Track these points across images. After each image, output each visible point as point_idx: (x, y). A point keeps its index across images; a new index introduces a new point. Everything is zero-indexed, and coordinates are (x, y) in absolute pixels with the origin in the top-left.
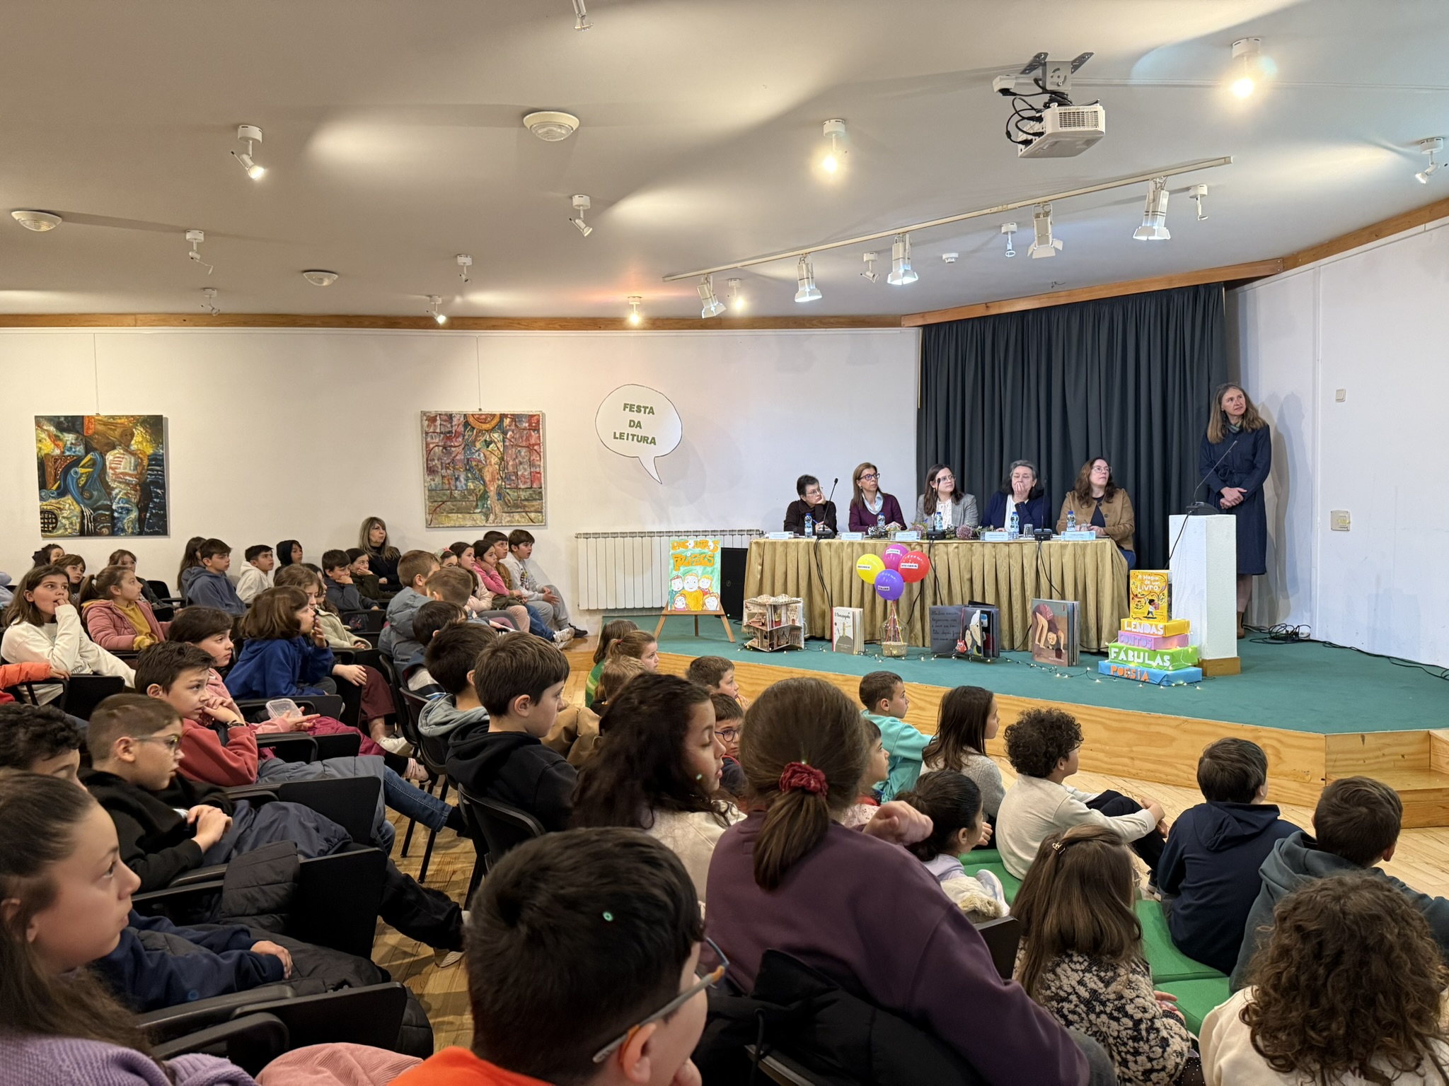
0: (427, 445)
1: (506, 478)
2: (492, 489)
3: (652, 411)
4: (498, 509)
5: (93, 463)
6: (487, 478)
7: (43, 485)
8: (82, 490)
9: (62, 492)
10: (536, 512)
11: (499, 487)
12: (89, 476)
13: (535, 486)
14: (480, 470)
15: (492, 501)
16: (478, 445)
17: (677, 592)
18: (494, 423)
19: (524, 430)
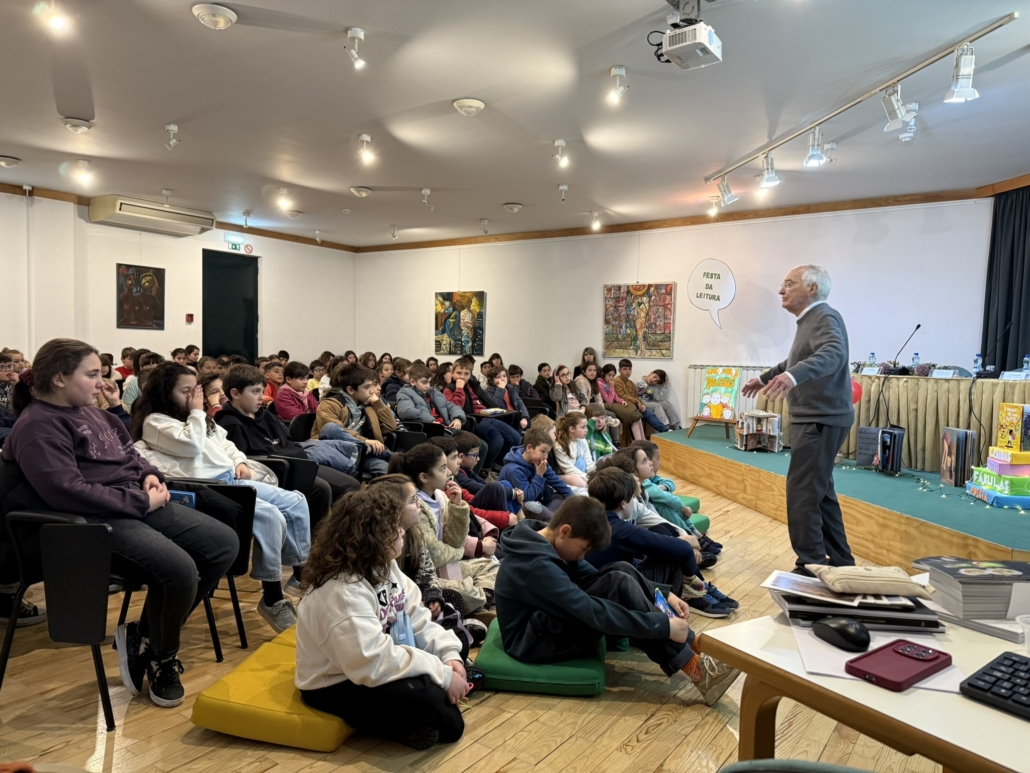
0: (606, 305)
1: (649, 327)
2: (641, 334)
3: (719, 277)
4: (643, 347)
5: (456, 317)
6: (638, 327)
7: (437, 328)
8: (451, 330)
9: (443, 332)
10: (667, 349)
11: (645, 332)
12: (454, 323)
13: (666, 332)
14: (634, 322)
15: (640, 342)
16: (634, 305)
17: (705, 405)
18: (644, 291)
19: (663, 294)
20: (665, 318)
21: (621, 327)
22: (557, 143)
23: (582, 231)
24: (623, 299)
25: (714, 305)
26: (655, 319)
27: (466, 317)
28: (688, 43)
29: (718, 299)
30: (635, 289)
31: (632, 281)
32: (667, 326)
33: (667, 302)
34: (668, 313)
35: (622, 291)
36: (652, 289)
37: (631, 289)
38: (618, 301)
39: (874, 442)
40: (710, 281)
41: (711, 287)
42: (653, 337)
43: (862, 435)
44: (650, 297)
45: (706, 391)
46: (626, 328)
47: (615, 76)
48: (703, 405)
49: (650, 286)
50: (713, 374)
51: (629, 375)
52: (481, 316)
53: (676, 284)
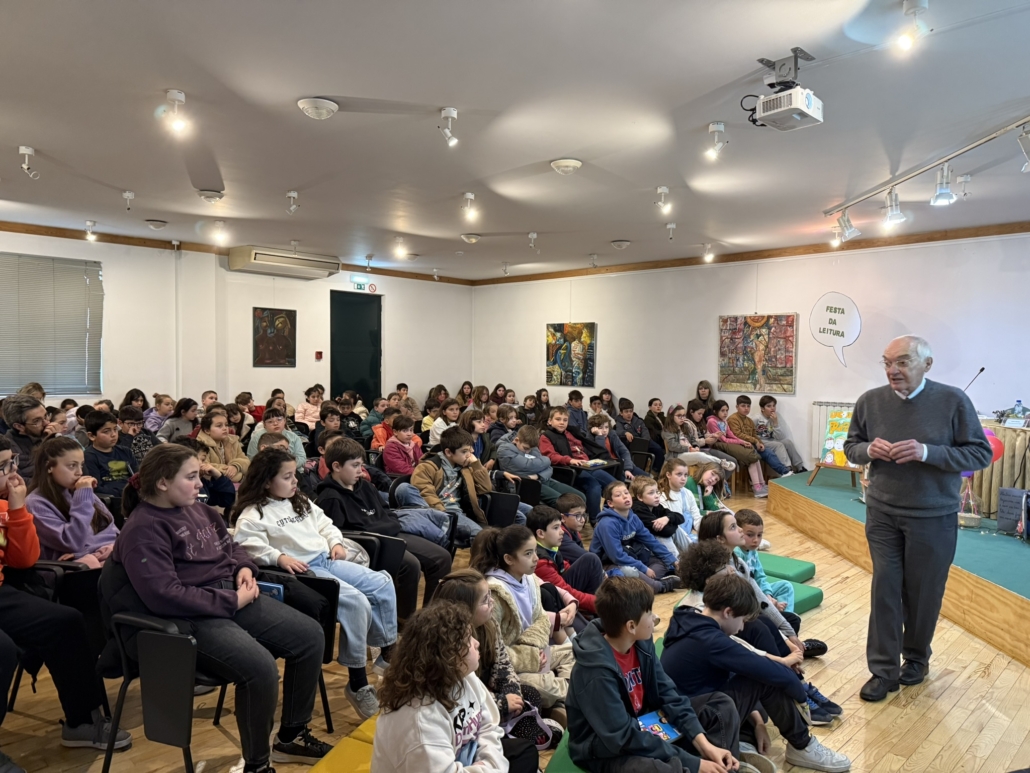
0: (721, 337)
2: (759, 367)
3: (843, 312)
4: (762, 380)
5: (566, 348)
6: (757, 360)
7: (548, 359)
8: (562, 361)
9: (555, 363)
10: (788, 384)
11: (764, 366)
12: (565, 354)
13: (788, 365)
16: (752, 337)
17: (828, 450)
18: (763, 322)
19: (783, 326)
20: (787, 350)
21: (738, 360)
22: (659, 190)
23: (694, 261)
24: (740, 330)
25: (838, 341)
26: (776, 352)
27: (576, 348)
28: (783, 109)
29: (843, 335)
30: (753, 320)
31: (750, 312)
32: (788, 359)
33: (788, 334)
34: (789, 345)
35: (739, 322)
36: (772, 320)
37: (749, 320)
38: (734, 333)
39: (1018, 506)
40: (834, 316)
41: (834, 323)
42: (773, 371)
43: (1004, 498)
44: (770, 329)
45: (829, 435)
46: (744, 361)
47: (714, 132)
48: (826, 451)
49: (769, 317)
50: (837, 418)
51: (747, 412)
52: (590, 349)
53: (798, 315)
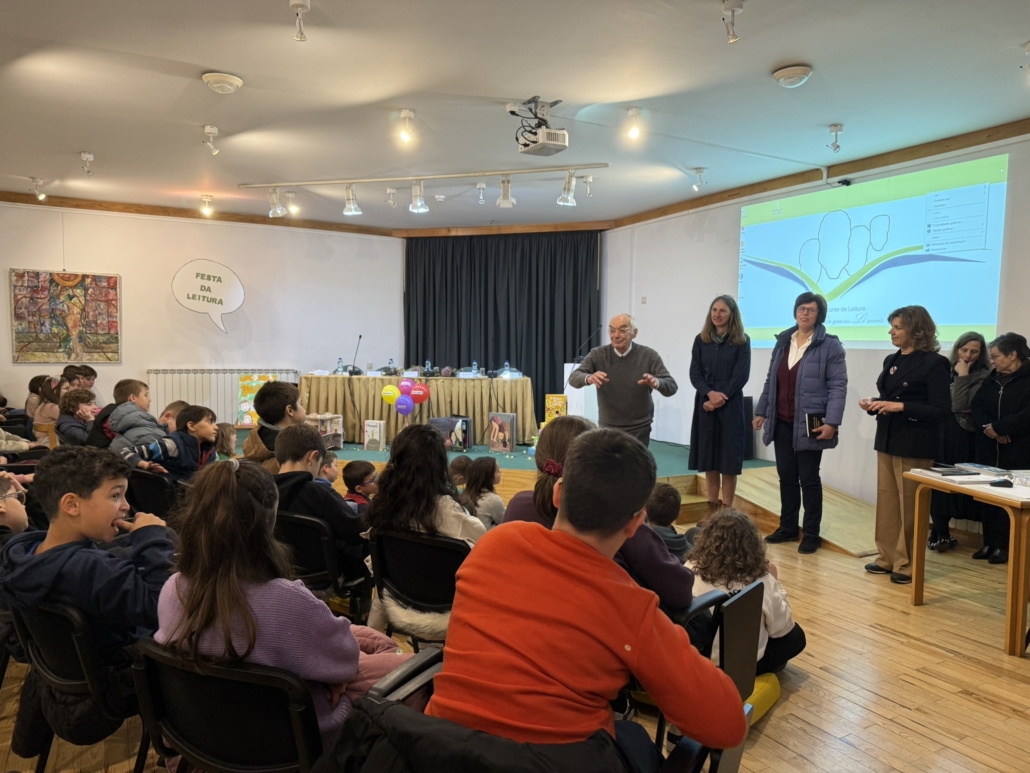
0: (15, 296)
1: (87, 325)
2: (74, 333)
3: (220, 280)
4: (79, 348)
6: (70, 324)
10: (112, 352)
11: (81, 332)
13: (112, 332)
14: (64, 318)
15: (74, 343)
16: (62, 298)
17: (246, 412)
18: (76, 281)
19: (105, 289)
20: (109, 315)
21: (42, 324)
24: (43, 289)
26: (95, 316)
29: (221, 302)
30: (62, 278)
31: (56, 269)
32: (113, 325)
33: (111, 297)
34: (112, 309)
35: (41, 278)
36: (88, 281)
37: (56, 278)
38: (36, 292)
40: (206, 283)
41: (209, 289)
42: (93, 338)
44: (86, 290)
45: (243, 398)
46: (52, 325)
49: (85, 277)
50: (248, 381)
53: (120, 277)
